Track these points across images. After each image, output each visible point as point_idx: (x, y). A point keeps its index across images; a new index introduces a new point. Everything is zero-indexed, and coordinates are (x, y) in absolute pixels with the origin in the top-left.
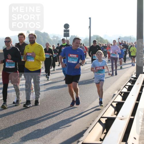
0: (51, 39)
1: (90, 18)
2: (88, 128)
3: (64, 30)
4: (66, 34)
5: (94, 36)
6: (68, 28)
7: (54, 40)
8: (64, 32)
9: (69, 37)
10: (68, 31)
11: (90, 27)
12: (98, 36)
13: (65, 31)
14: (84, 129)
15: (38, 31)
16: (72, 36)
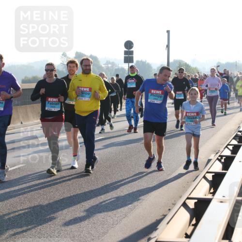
0: (103, 66)
1: (168, 32)
2: (165, 216)
3: (125, 51)
4: (129, 57)
5: (175, 61)
6: (131, 47)
7: (107, 69)
8: (125, 55)
9: (133, 62)
10: (132, 53)
11: (168, 46)
12: (182, 61)
13: (126, 53)
14: (159, 218)
15: (80, 53)
16: (137, 62)
